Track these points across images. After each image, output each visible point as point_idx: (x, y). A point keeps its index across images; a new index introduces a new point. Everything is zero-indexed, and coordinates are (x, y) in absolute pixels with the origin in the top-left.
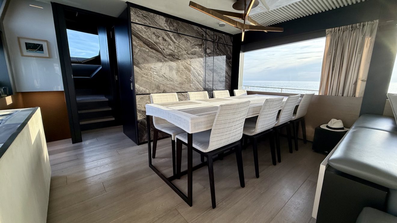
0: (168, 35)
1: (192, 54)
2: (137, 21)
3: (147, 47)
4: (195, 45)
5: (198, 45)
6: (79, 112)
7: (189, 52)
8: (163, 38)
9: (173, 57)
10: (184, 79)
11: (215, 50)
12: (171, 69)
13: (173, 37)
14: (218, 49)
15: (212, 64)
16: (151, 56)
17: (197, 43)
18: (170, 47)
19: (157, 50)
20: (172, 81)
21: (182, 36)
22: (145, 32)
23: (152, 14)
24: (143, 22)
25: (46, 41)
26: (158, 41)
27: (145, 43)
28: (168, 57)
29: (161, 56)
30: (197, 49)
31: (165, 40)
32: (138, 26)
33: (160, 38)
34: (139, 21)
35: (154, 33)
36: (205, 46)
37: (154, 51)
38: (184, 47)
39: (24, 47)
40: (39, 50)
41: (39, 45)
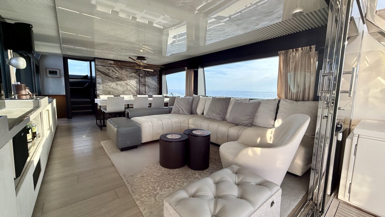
0: (115, 69)
1: (130, 77)
2: (98, 64)
3: (103, 75)
4: (132, 72)
5: (134, 72)
6: (72, 106)
7: (128, 76)
8: (112, 70)
9: (118, 79)
10: (125, 90)
11: (146, 74)
12: (117, 84)
13: (118, 70)
14: (148, 73)
15: (144, 82)
16: (105, 79)
17: (133, 71)
18: (116, 74)
19: (109, 76)
20: (117, 90)
21: (123, 69)
22: (103, 68)
23: (106, 60)
24: (102, 64)
25: (59, 69)
26: (109, 72)
27: (102, 73)
28: (115, 79)
29: (111, 79)
30: (133, 74)
31: (114, 71)
32: (99, 66)
33: (110, 71)
34: (99, 64)
35: (107, 69)
36: (139, 72)
37: (107, 76)
38: (124, 73)
39: (48, 72)
40: (55, 74)
41: (55, 71)
